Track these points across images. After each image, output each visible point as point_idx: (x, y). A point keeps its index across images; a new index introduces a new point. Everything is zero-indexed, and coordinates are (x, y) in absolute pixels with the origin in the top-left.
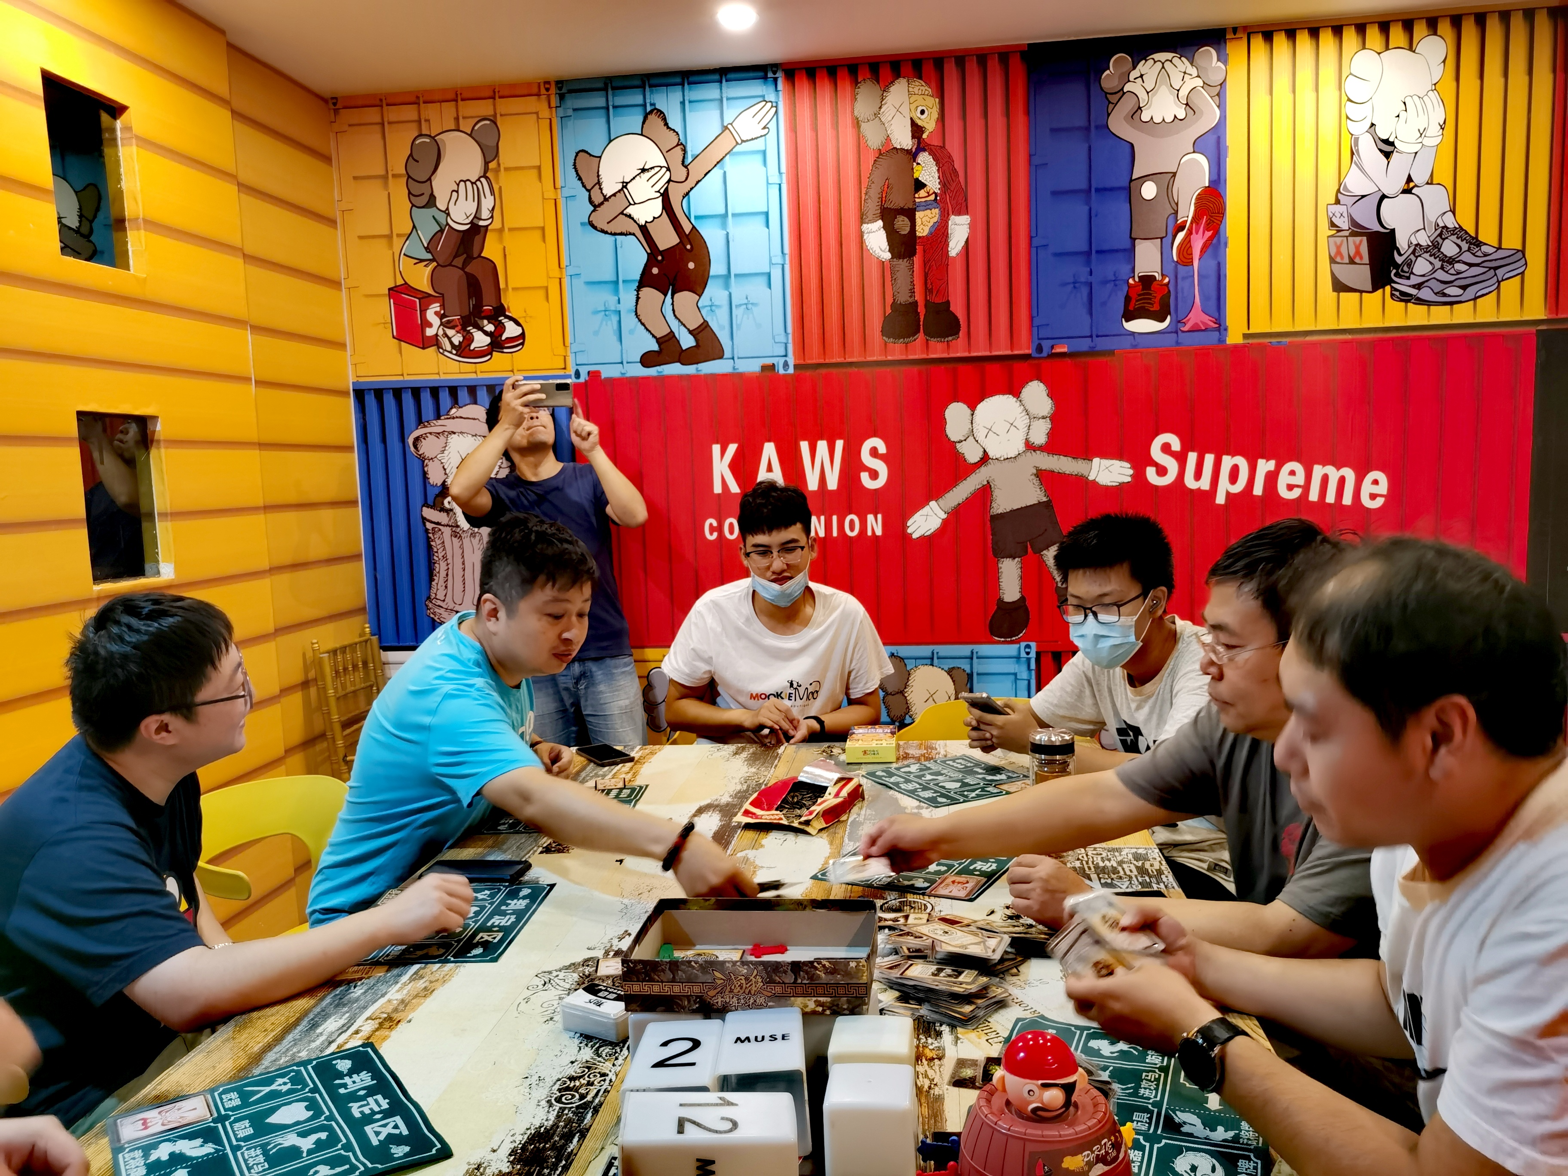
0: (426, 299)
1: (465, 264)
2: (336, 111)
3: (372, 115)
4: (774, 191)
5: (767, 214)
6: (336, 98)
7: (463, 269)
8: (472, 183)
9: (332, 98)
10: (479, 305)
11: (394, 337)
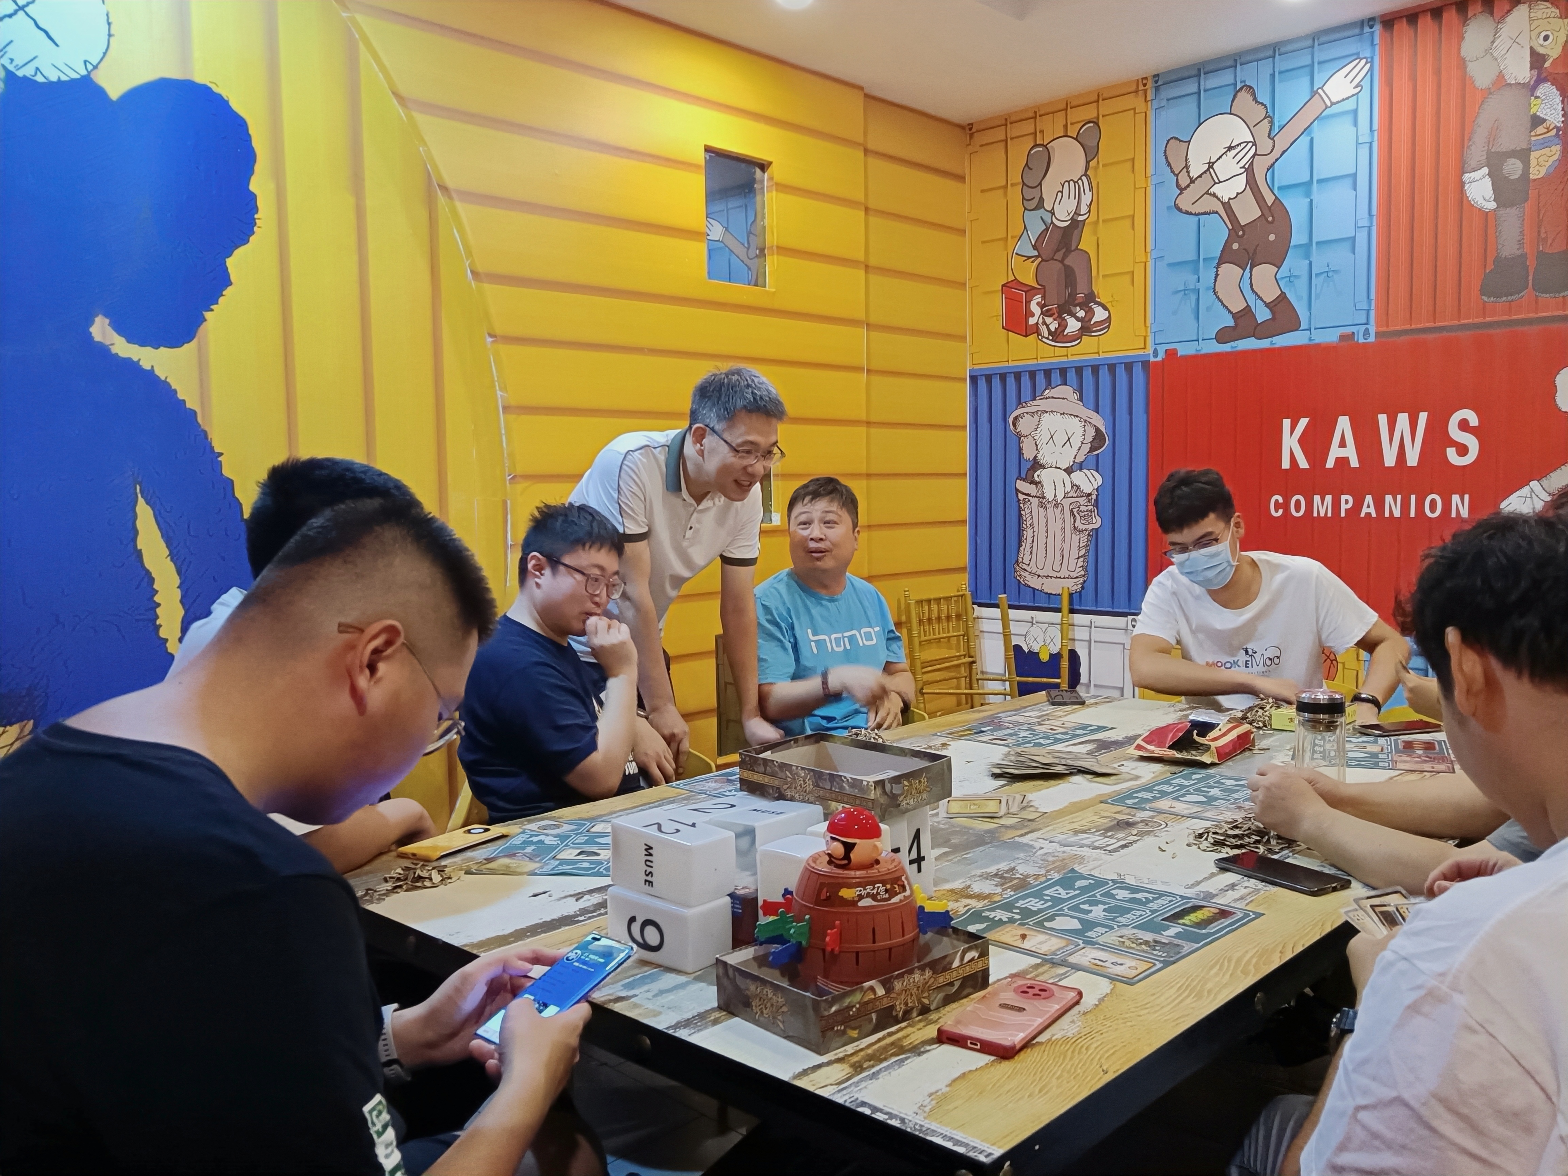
0: (1030, 291)
1: (1065, 256)
2: (971, 136)
3: (1000, 134)
4: (1364, 151)
5: (1354, 176)
6: (972, 124)
7: (1062, 262)
8: (1075, 183)
9: (969, 124)
10: (1073, 295)
11: (1003, 328)
